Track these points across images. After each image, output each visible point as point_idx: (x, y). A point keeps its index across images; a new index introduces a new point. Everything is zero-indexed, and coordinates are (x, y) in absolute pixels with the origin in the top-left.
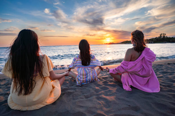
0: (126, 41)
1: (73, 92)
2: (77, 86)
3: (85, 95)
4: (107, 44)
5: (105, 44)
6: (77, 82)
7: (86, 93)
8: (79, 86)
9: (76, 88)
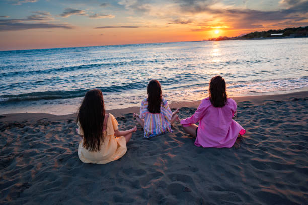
0: (253, 32)
1: (139, 148)
2: (144, 139)
3: (150, 151)
4: (213, 40)
5: (210, 40)
6: (145, 133)
7: (152, 150)
8: (146, 139)
9: (142, 142)
